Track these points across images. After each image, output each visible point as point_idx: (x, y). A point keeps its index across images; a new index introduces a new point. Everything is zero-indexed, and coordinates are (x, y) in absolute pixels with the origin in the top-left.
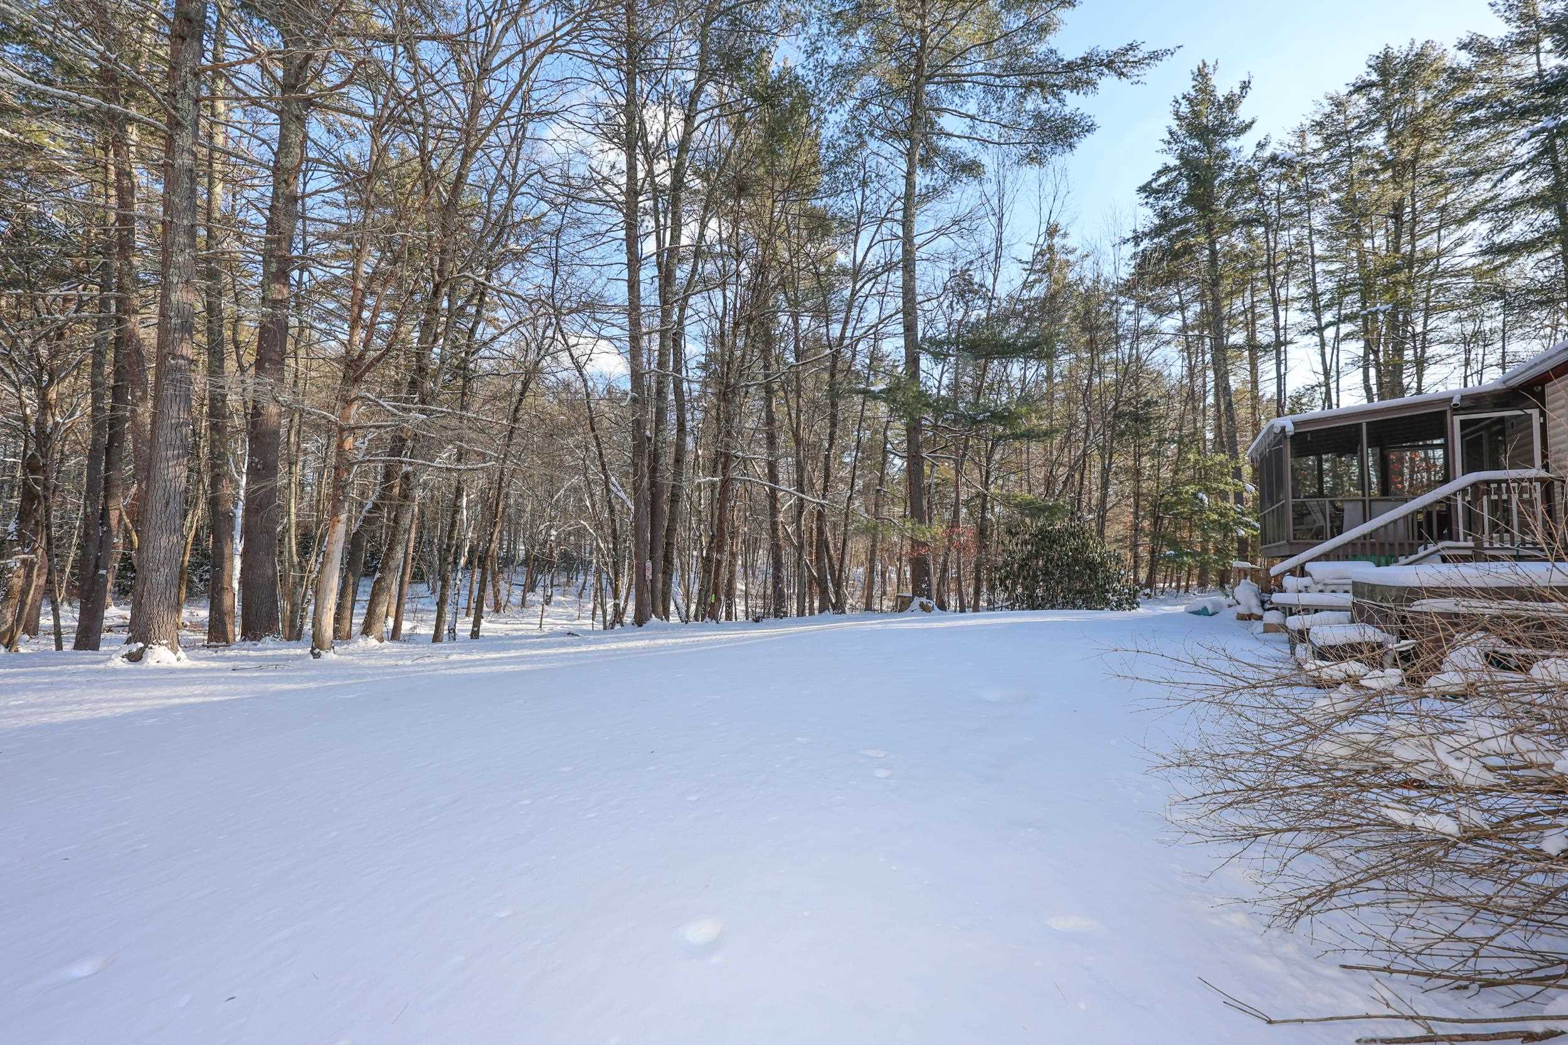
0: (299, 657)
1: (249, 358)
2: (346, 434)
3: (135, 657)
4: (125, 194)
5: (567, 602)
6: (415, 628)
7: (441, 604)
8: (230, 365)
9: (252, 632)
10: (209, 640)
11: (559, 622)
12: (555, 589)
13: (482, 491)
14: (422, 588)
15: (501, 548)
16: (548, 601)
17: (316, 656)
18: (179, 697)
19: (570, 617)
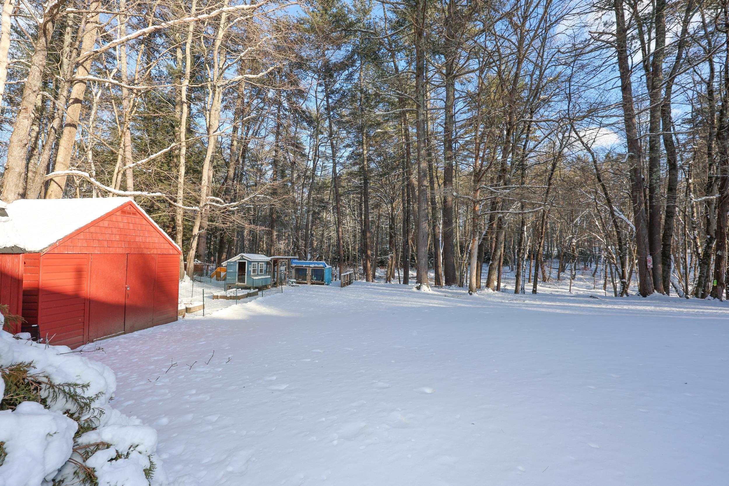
0: (464, 294)
1: (441, 181)
2: (476, 204)
3: (418, 288)
4: (407, 136)
5: (586, 279)
6: (505, 286)
7: (518, 276)
8: (436, 186)
9: (449, 283)
10: (435, 284)
11: (581, 289)
12: (577, 271)
13: (533, 222)
14: (507, 268)
15: (544, 250)
16: (573, 277)
17: (471, 294)
18: (432, 303)
19: (588, 287)
